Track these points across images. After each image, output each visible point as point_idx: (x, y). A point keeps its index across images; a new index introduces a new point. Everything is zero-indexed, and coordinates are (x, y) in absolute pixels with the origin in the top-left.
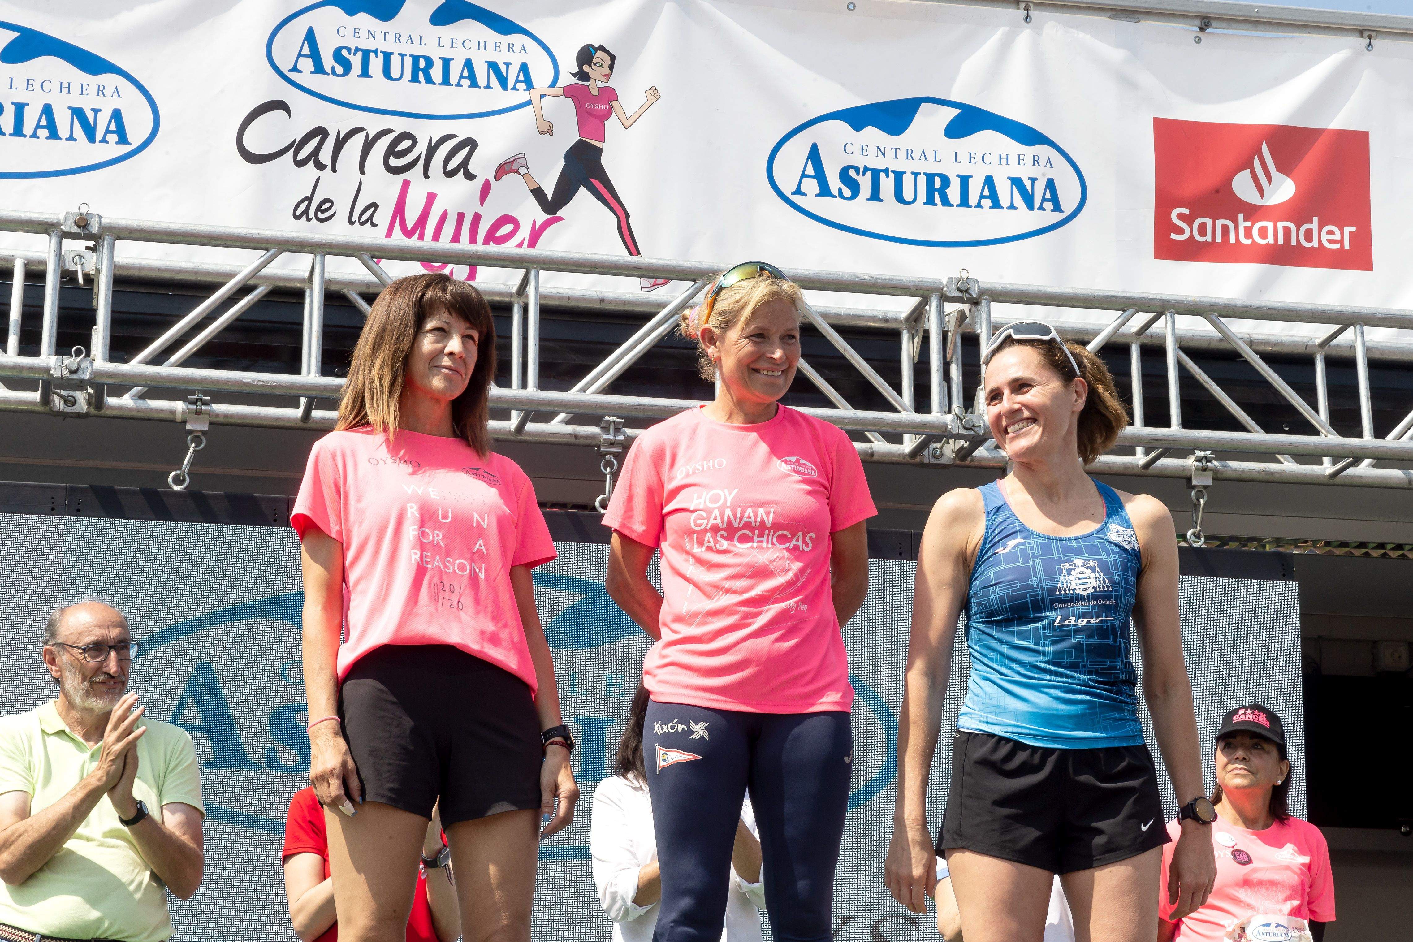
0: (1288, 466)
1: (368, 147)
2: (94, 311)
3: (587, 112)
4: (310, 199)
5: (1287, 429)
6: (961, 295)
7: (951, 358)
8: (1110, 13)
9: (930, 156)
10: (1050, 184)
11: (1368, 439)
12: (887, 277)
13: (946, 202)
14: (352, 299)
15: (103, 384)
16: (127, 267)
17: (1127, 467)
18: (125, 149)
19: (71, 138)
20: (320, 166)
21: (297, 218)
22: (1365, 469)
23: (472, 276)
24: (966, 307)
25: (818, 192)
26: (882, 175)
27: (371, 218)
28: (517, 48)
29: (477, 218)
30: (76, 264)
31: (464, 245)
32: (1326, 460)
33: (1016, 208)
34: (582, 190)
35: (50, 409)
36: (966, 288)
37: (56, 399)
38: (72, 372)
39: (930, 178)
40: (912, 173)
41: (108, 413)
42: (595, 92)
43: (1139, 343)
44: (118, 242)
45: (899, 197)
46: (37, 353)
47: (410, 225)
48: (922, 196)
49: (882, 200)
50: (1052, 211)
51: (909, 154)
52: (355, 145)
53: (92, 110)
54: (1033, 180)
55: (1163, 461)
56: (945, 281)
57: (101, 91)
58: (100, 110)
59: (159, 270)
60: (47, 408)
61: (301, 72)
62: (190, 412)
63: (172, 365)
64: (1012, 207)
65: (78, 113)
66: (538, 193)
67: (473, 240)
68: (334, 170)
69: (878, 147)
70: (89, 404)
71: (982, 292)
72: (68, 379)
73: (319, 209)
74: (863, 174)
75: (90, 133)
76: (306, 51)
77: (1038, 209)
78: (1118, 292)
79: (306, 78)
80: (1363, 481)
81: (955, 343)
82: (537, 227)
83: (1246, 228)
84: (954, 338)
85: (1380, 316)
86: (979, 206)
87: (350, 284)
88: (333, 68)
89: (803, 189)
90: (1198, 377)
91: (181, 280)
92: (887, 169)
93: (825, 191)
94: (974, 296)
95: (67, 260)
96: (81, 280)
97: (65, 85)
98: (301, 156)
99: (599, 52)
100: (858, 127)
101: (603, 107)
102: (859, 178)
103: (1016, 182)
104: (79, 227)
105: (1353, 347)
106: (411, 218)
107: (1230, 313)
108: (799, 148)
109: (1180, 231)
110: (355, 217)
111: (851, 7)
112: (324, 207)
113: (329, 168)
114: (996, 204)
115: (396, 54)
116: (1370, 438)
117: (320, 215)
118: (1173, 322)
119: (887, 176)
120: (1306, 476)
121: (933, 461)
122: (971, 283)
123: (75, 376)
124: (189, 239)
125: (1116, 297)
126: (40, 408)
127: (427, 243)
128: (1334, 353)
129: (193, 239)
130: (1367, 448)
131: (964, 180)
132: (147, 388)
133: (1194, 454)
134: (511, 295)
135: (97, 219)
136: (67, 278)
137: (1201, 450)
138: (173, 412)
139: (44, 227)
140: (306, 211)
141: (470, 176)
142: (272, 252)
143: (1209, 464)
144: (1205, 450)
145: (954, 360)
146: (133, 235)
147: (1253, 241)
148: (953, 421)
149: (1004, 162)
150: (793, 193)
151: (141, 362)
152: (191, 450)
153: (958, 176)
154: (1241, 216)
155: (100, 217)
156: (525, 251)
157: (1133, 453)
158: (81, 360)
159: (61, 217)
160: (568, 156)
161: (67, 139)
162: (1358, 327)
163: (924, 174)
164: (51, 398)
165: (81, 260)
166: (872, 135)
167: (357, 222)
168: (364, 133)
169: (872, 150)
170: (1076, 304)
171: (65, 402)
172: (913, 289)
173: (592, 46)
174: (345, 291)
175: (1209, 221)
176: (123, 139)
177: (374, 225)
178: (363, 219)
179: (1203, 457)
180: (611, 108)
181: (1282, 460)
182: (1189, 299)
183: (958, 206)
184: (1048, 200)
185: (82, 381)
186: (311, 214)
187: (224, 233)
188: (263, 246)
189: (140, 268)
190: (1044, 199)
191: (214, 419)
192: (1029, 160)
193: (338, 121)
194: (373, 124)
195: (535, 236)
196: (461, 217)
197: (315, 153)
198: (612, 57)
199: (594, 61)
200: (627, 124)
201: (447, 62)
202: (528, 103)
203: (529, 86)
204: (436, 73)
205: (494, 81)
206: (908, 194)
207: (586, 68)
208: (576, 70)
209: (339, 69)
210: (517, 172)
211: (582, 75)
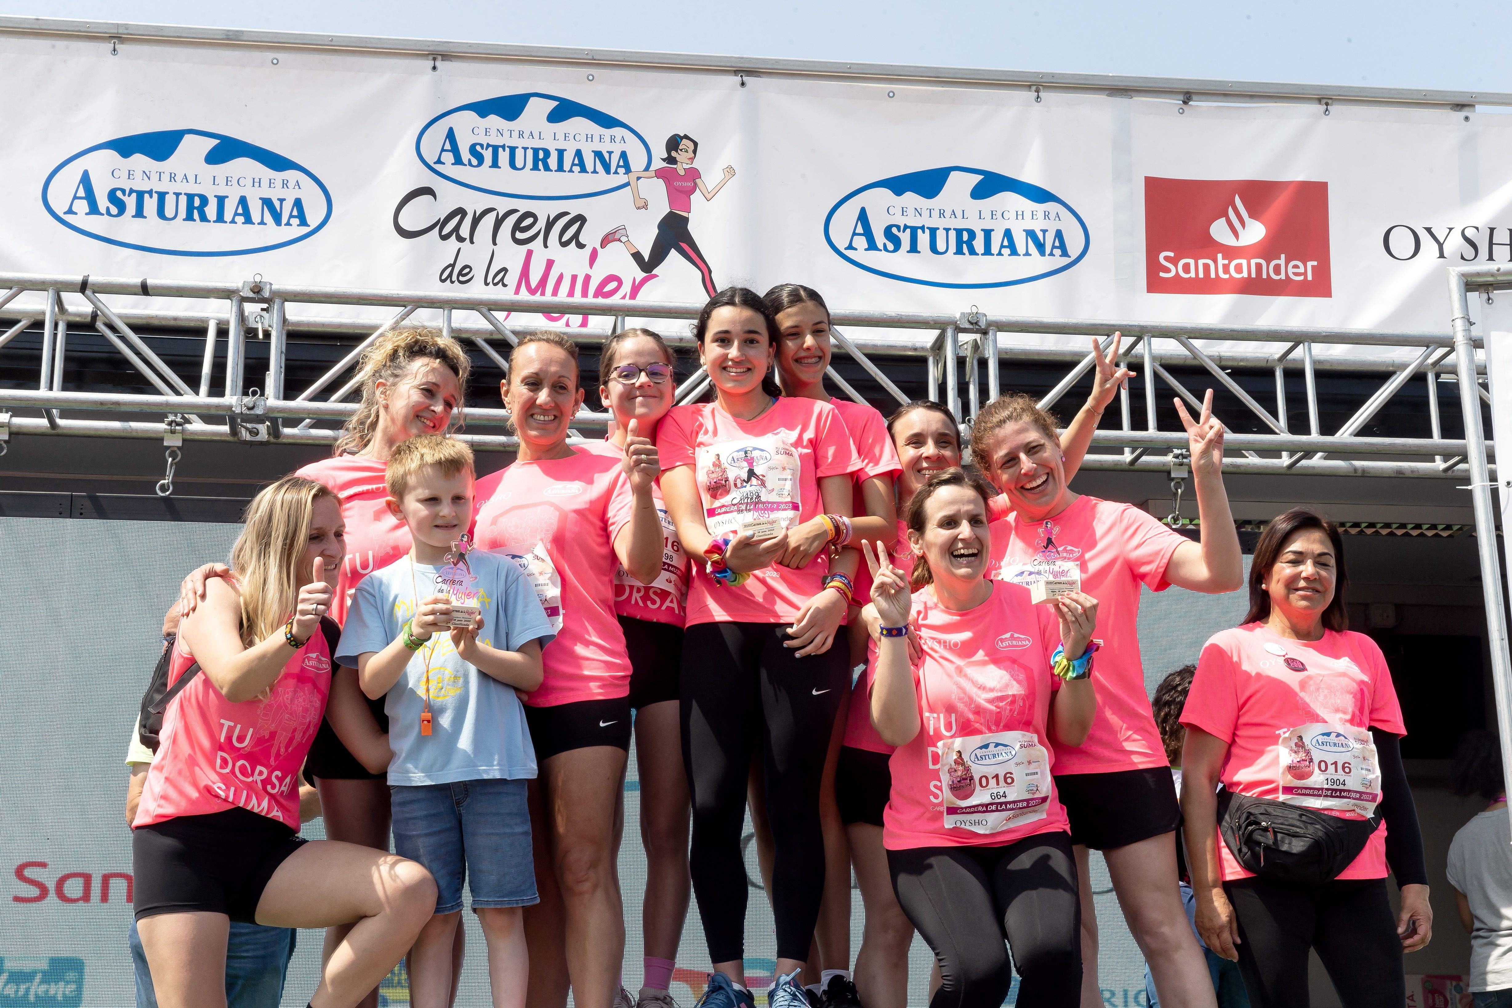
0: (1253, 460)
1: (498, 223)
2: (268, 359)
3: (676, 189)
4: (453, 266)
5: (1255, 429)
6: (971, 327)
7: (970, 379)
8: (1107, 92)
9: (959, 214)
10: (1059, 234)
11: (1315, 436)
12: (910, 314)
13: (972, 251)
14: (479, 344)
15: (276, 419)
16: (298, 324)
17: (1116, 463)
18: (305, 230)
19: (262, 223)
20: (461, 239)
21: (443, 281)
22: (1317, 461)
23: (584, 324)
24: (977, 336)
25: (867, 247)
26: (920, 231)
27: (502, 279)
28: (618, 140)
29: (587, 278)
30: (257, 322)
31: (578, 299)
32: (1284, 454)
33: (1030, 255)
34: (673, 252)
35: (239, 439)
36: (975, 321)
37: (243, 431)
38: (250, 409)
39: (959, 232)
40: (944, 229)
41: (285, 441)
42: (682, 172)
43: (1126, 362)
44: (286, 303)
45: (934, 249)
46: (222, 394)
47: (533, 285)
48: (953, 247)
49: (919, 252)
50: (1060, 256)
51: (942, 214)
52: (489, 220)
53: (278, 199)
54: (1044, 231)
55: (1145, 458)
56: (958, 316)
57: (285, 184)
58: (285, 200)
59: (323, 325)
60: (236, 438)
61: (444, 164)
63: (335, 401)
64: (1027, 254)
65: (267, 203)
66: (637, 256)
67: (585, 294)
68: (472, 242)
69: (916, 209)
70: (269, 434)
71: (990, 324)
72: (247, 414)
73: (460, 274)
74: (904, 231)
75: (277, 218)
76: (448, 146)
77: (1049, 255)
78: (1103, 320)
79: (449, 169)
80: (1316, 471)
81: (972, 365)
82: (637, 283)
83: (1224, 265)
84: (971, 361)
85: (1324, 334)
86: (1000, 254)
87: (477, 332)
88: (469, 160)
89: (854, 245)
90: (1176, 388)
91: (341, 333)
92: (924, 226)
93: (872, 246)
94: (983, 327)
95: (251, 320)
96: (261, 336)
97: (257, 180)
98: (445, 231)
99: (684, 140)
100: (899, 193)
101: (689, 184)
102: (900, 235)
103: (1031, 234)
104: (254, 293)
105: (1303, 361)
106: (535, 278)
107: (1197, 335)
108: (850, 211)
109: (1168, 270)
110: (490, 280)
111: (891, 95)
112: (464, 272)
113: (468, 240)
114: (1014, 252)
115: (520, 148)
116: (1317, 435)
117: (461, 278)
118: (1150, 344)
119: (924, 232)
120: (1266, 467)
122: (980, 317)
123: (252, 412)
124: (342, 300)
125: (1102, 325)
126: (231, 439)
127: (548, 298)
128: (1291, 366)
129: (346, 300)
130: (1314, 443)
131: (988, 233)
132: (315, 421)
133: (1172, 452)
134: (607, 337)
135: (268, 286)
136: (250, 333)
137: (1178, 449)
139: (226, 294)
140: (450, 275)
141: (581, 246)
142: (409, 308)
143: (1185, 460)
144: (1181, 449)
145: (971, 380)
146: (297, 298)
147: (1230, 275)
149: (1020, 217)
150: (846, 249)
151: (304, 399)
153: (982, 230)
154: (1220, 256)
155: (271, 284)
156: (628, 302)
157: (1122, 453)
158: (257, 399)
159: (240, 285)
160: (660, 226)
161: (259, 224)
162: (1306, 344)
163: (954, 229)
164: (238, 430)
165: (261, 320)
166: (911, 199)
167: (491, 283)
168: (496, 211)
169: (911, 211)
170: (1068, 331)
171: (250, 432)
172: (932, 323)
173: (678, 136)
174: (473, 338)
175: (1192, 262)
176: (303, 222)
177: (505, 285)
178: (496, 280)
179: (1180, 455)
180: (695, 184)
181: (1247, 455)
182: (1163, 325)
183: (982, 255)
184: (1057, 247)
185: (258, 416)
186: (454, 278)
187: (370, 294)
188: (402, 303)
189: (309, 324)
190: (1054, 247)
192: (1041, 215)
193: (474, 203)
194: (503, 205)
195: (635, 290)
196: (574, 278)
197: (457, 229)
198: (696, 144)
199: (680, 147)
200: (709, 197)
201: (561, 153)
202: (627, 184)
203: (628, 170)
204: (553, 162)
205: (599, 167)
206: (941, 246)
207: (674, 154)
208: (665, 156)
209: (475, 162)
210: (619, 240)
211: (671, 160)
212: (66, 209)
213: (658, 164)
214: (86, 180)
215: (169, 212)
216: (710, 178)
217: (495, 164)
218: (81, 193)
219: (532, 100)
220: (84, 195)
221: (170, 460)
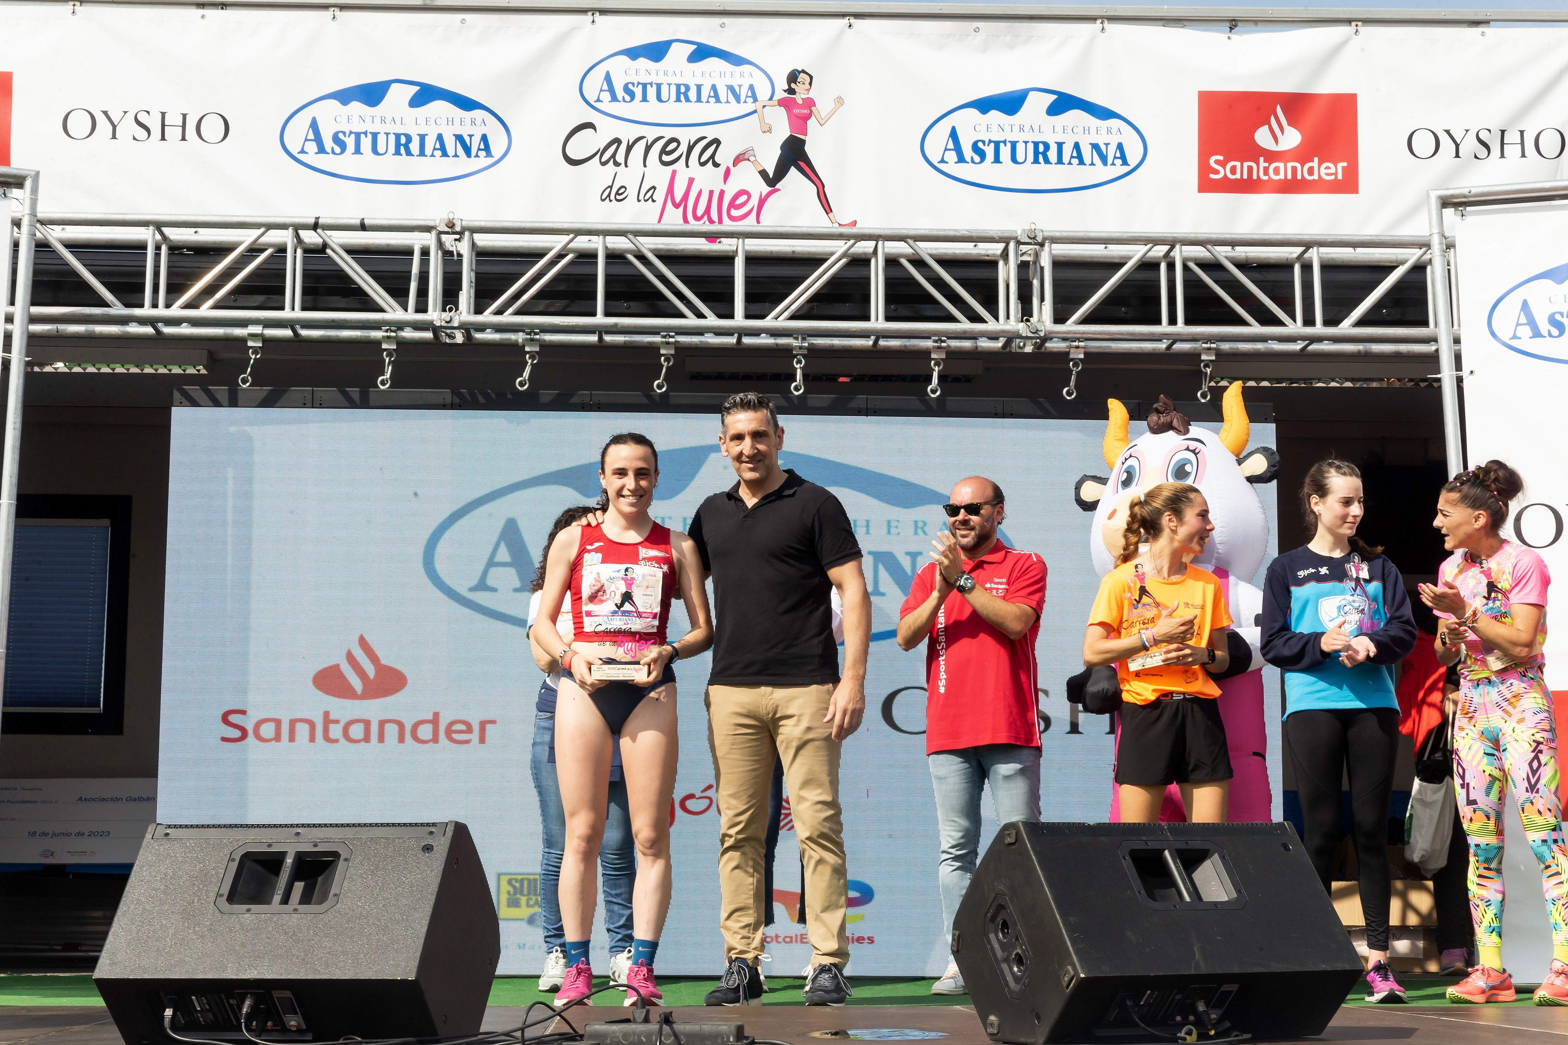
1: (648, 148)
3: (795, 116)
4: (611, 187)
6: (1029, 240)
7: (1033, 278)
8: (1162, 23)
10: (1120, 147)
11: (1322, 328)
13: (1047, 161)
14: (630, 259)
15: (469, 327)
16: (484, 248)
17: (1154, 349)
18: (490, 161)
19: (456, 156)
20: (617, 164)
21: (603, 200)
22: (1324, 346)
25: (956, 160)
26: (1002, 145)
27: (652, 196)
28: (746, 75)
29: (722, 193)
30: (452, 247)
32: (1295, 341)
33: (1096, 165)
34: (793, 169)
35: (440, 343)
36: (1033, 235)
37: (443, 336)
38: (447, 322)
39: (1036, 144)
40: (1023, 142)
41: (477, 342)
42: (800, 102)
43: (1165, 262)
44: (474, 235)
45: (1014, 159)
46: (425, 311)
47: (677, 200)
48: (1030, 158)
49: (1002, 163)
50: (1121, 165)
51: (1022, 129)
52: (640, 147)
53: (468, 135)
54: (1107, 145)
55: (1176, 346)
56: (1019, 232)
58: (473, 135)
59: (502, 248)
60: (438, 342)
61: (603, 102)
62: (526, 340)
63: (510, 315)
64: (1093, 164)
66: (763, 173)
67: (720, 208)
68: (626, 166)
69: (999, 125)
70: (464, 338)
71: (1045, 239)
72: (446, 325)
73: (617, 193)
74: (988, 145)
75: (468, 151)
76: (605, 87)
77: (1111, 165)
78: (1142, 232)
79: (606, 105)
80: (1324, 352)
81: (1035, 267)
82: (763, 196)
83: (1264, 168)
85: (1330, 240)
86: (1070, 163)
87: (627, 250)
88: (623, 97)
89: (945, 159)
92: (1005, 140)
93: (961, 159)
94: (1040, 240)
95: (447, 245)
96: (455, 255)
97: (450, 119)
98: (605, 158)
99: (801, 74)
100: (984, 112)
101: (806, 111)
102: (986, 148)
103: (1096, 147)
104: (449, 227)
105: (1312, 259)
107: (1220, 243)
108: (942, 131)
109: (1217, 172)
110: (641, 197)
111: (977, 31)
112: (620, 192)
113: (623, 164)
115: (665, 84)
116: (1324, 327)
117: (618, 197)
118: (1177, 250)
119: (1005, 145)
120: (1284, 351)
121: (1019, 351)
122: (1038, 232)
123: (449, 324)
125: (1141, 236)
126: (435, 341)
128: (1305, 262)
130: (1319, 333)
132: (499, 328)
134: (733, 251)
135: (460, 222)
136: (447, 254)
138: (517, 341)
139: (428, 229)
140: (609, 195)
141: (716, 165)
142: (573, 235)
143: (1211, 345)
145: (1035, 279)
146: (483, 231)
147: (1270, 177)
148: (1023, 328)
149: (1087, 132)
150: (939, 162)
151: (491, 313)
152: (529, 364)
153: (1055, 142)
154: (1261, 159)
155: (462, 220)
157: (1161, 342)
158: (453, 314)
159: (437, 222)
160: (782, 147)
161: (453, 157)
162: (1315, 248)
163: (1032, 142)
164: (440, 335)
165: (455, 246)
166: (995, 116)
167: (643, 200)
168: (646, 139)
169: (995, 128)
170: (1112, 242)
171: (449, 337)
172: (996, 239)
173: (797, 70)
175: (1238, 164)
176: (489, 154)
177: (654, 201)
178: (647, 197)
180: (811, 111)
181: (1269, 341)
182: (1192, 235)
183: (1055, 164)
184: (1118, 158)
185: (454, 326)
186: (612, 197)
187: (539, 227)
188: (566, 232)
189: (495, 247)
190: (1115, 158)
191: (542, 343)
192: (1104, 130)
193: (627, 133)
194: (651, 133)
195: (762, 202)
196: (711, 193)
197: (614, 156)
198: (811, 77)
199: (798, 80)
200: (822, 122)
201: (699, 87)
202: (755, 111)
203: (755, 100)
204: (692, 95)
205: (731, 98)
206: (1020, 157)
207: (793, 85)
208: (787, 87)
209: (628, 98)
210: (748, 160)
211: (791, 91)
212: (300, 150)
213: (780, 94)
214: (314, 125)
215: (381, 148)
216: (823, 107)
217: (645, 99)
218: (311, 136)
219: (674, 44)
220: (313, 138)
221: (387, 360)
